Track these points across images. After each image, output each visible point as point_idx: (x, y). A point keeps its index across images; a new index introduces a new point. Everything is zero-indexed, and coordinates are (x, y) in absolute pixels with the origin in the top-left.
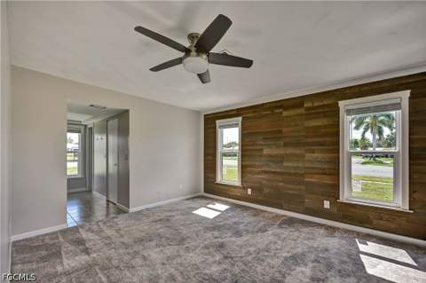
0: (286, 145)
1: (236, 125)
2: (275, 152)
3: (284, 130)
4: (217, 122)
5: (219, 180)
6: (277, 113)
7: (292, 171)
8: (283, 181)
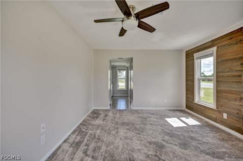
1: (211, 55)
4: (195, 55)
5: (196, 100)
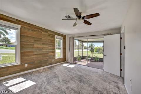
0: (43, 44)
2: (39, 46)
3: (43, 38)
6: (40, 32)
7: (45, 53)
8: (42, 57)
